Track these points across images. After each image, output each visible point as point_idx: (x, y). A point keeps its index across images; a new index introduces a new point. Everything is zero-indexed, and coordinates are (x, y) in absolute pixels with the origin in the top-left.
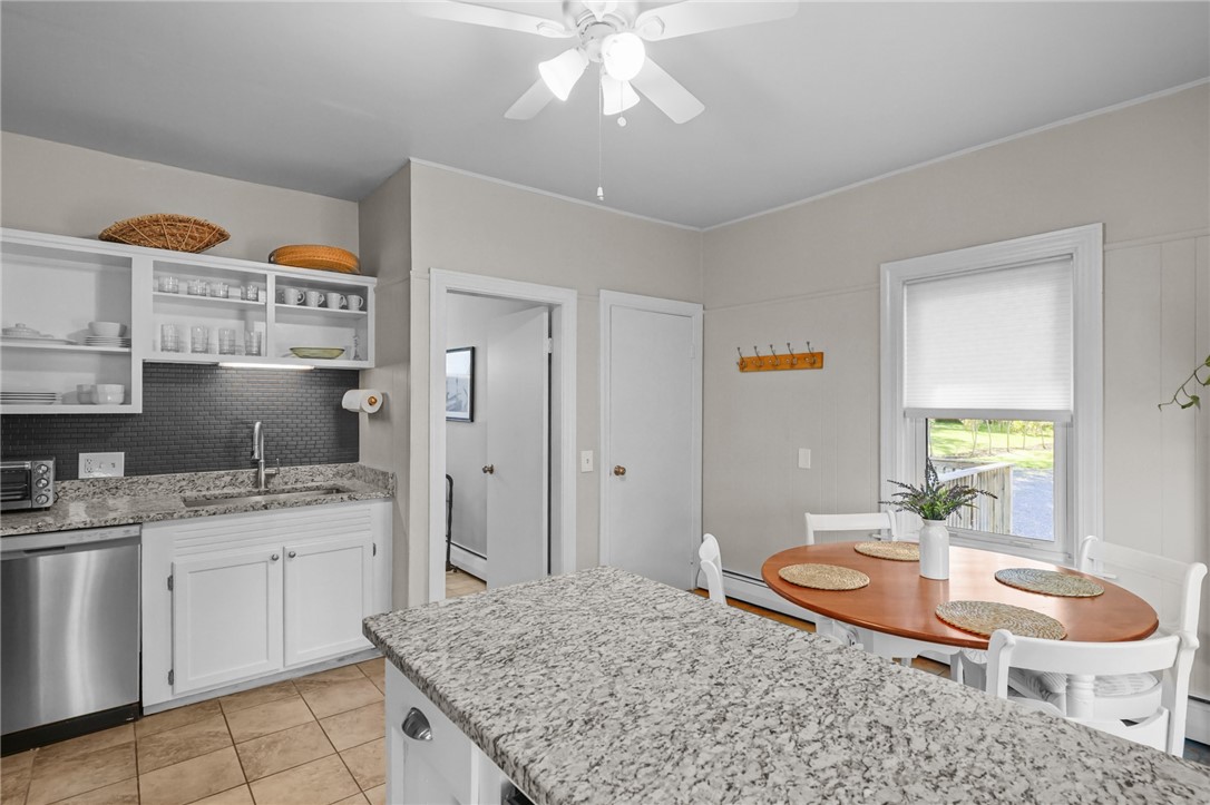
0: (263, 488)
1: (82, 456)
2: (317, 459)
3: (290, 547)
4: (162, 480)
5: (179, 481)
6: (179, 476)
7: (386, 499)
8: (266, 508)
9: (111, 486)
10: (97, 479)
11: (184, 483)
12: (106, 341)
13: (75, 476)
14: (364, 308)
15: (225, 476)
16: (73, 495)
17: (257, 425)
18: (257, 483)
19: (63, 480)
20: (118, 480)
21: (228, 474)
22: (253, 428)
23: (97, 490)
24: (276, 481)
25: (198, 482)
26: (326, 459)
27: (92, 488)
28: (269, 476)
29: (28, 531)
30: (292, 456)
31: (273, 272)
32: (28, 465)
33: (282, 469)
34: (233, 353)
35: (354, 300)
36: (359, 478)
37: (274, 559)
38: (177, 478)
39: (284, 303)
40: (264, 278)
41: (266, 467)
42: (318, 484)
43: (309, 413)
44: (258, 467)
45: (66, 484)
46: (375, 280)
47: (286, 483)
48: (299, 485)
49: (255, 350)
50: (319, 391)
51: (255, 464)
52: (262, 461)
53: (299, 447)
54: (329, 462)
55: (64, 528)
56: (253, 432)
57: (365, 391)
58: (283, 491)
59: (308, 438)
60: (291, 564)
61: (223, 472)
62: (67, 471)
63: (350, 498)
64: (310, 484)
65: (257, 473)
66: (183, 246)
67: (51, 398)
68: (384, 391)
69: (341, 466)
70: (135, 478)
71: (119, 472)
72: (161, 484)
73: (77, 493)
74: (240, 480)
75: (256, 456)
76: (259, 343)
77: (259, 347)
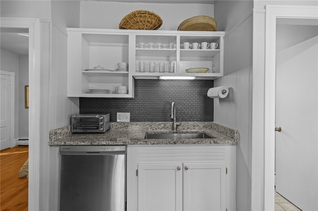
0: (175, 131)
1: (118, 114)
2: (196, 119)
3: (186, 165)
4: (141, 124)
5: (146, 125)
6: (146, 123)
7: (233, 145)
8: (175, 144)
9: (126, 125)
10: (122, 122)
11: (148, 126)
12: (122, 70)
13: (116, 121)
14: (218, 47)
15: (162, 124)
16: (115, 128)
17: (173, 104)
18: (173, 129)
19: (112, 122)
20: (128, 123)
21: (163, 124)
22: (171, 105)
23: (122, 126)
24: (180, 127)
25: (153, 126)
26: (199, 119)
27: (120, 125)
28: (177, 126)
29: (88, 144)
30: (187, 117)
31: (179, 34)
32: (97, 116)
33: (182, 122)
34: (164, 72)
35: (213, 45)
36: (214, 129)
37: (179, 169)
38: (146, 124)
39: (183, 49)
40: (175, 38)
41: (176, 121)
42: (197, 130)
43: (193, 99)
44: (173, 121)
45: (113, 123)
46: (223, 33)
47: (184, 129)
48: (189, 130)
49: (172, 71)
50: (197, 90)
51: (172, 120)
52: (175, 119)
53: (189, 114)
54: (201, 121)
55: (99, 144)
56: (171, 106)
57: (220, 87)
58: (183, 133)
59: (193, 110)
60: (185, 172)
61: (161, 123)
62: (113, 119)
63: (215, 142)
64: (193, 130)
65: (173, 124)
66: (145, 27)
67: (108, 92)
68: (230, 87)
69: (206, 123)
70: (133, 123)
71: (128, 120)
72: (141, 126)
73: (116, 127)
74: (167, 126)
75: (172, 117)
76: (174, 67)
77: (174, 70)
